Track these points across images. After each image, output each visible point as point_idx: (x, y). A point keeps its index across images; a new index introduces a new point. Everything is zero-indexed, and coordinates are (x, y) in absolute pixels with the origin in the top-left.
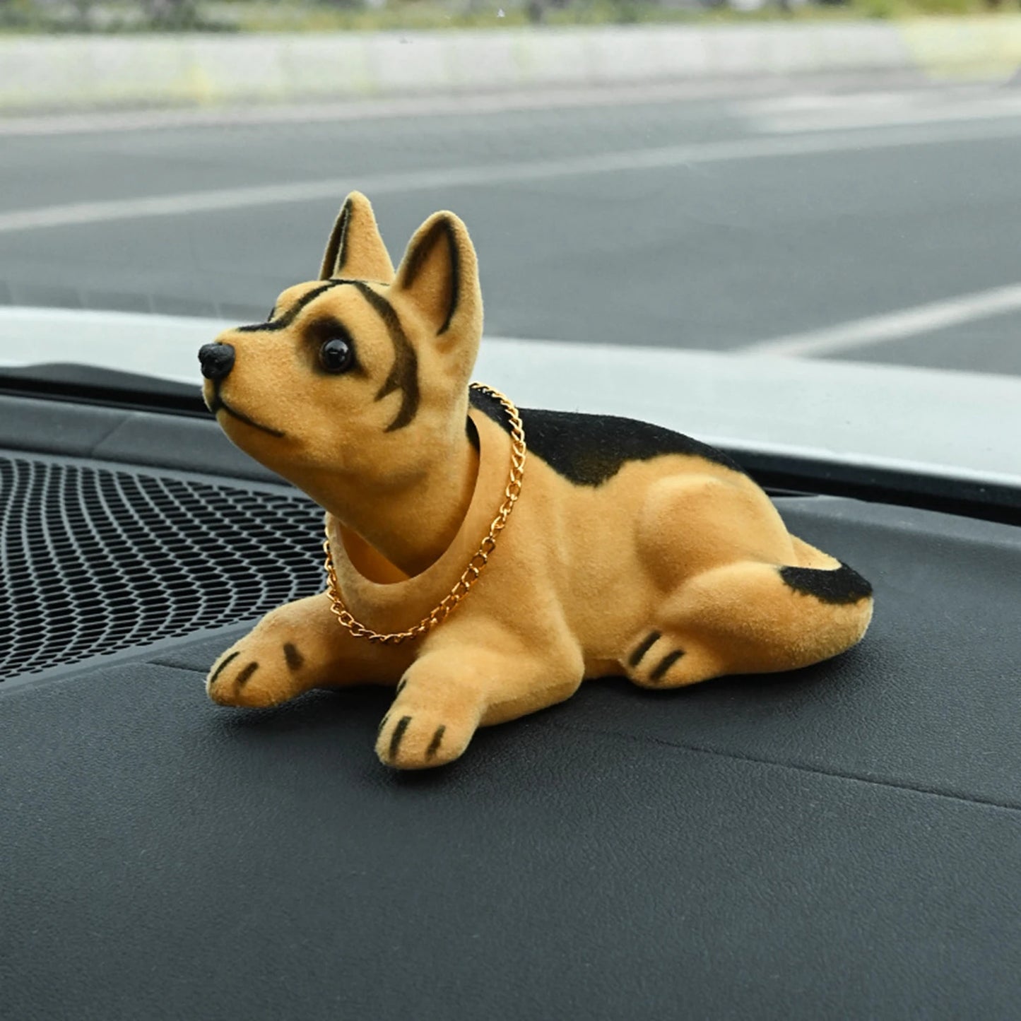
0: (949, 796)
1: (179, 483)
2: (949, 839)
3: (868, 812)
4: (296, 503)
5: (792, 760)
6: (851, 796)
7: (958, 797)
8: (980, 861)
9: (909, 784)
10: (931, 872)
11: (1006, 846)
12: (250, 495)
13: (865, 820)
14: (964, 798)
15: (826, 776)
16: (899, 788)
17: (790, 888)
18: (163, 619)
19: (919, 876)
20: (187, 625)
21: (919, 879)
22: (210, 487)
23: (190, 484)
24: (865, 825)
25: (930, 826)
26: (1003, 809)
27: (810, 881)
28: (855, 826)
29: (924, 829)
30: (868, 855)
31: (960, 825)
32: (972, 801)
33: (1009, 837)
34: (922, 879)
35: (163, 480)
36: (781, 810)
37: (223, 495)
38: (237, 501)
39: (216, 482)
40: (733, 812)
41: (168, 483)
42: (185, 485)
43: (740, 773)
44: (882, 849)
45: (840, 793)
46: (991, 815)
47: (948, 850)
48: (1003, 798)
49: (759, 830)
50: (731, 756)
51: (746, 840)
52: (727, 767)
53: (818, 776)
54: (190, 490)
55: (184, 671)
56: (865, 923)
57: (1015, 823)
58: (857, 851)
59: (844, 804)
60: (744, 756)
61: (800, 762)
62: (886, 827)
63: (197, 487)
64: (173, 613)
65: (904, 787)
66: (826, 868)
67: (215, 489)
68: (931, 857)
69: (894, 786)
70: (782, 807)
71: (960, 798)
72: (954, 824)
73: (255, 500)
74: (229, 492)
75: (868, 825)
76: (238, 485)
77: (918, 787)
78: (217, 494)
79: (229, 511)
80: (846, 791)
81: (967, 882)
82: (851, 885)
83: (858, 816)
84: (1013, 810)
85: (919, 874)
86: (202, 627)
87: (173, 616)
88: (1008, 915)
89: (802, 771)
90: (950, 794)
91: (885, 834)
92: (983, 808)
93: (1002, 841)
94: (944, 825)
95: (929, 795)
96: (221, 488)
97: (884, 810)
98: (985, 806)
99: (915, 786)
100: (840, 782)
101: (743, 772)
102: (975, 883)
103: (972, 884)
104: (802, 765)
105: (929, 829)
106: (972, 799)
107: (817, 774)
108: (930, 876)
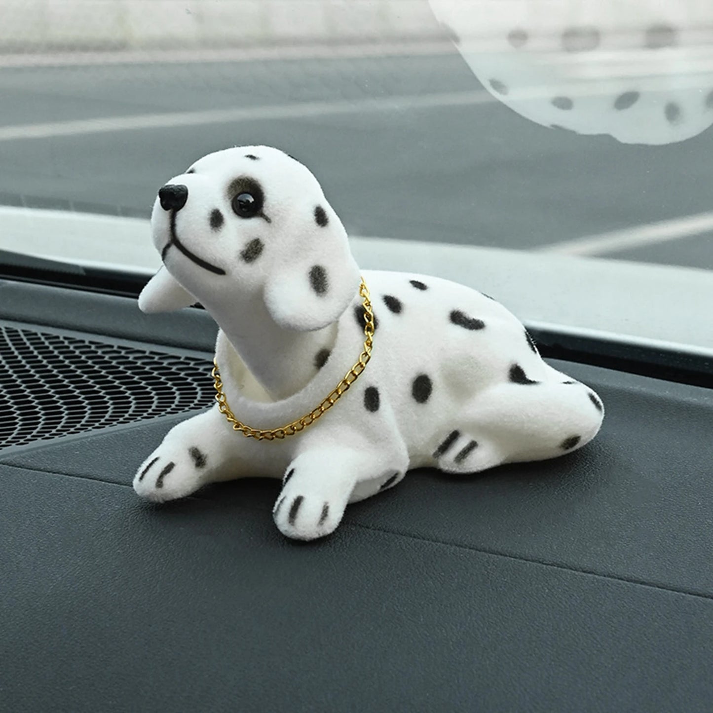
0: (565, 568)
1: (36, 334)
2: (560, 598)
3: (505, 578)
4: (120, 350)
5: (455, 540)
6: (494, 567)
7: (571, 569)
8: (580, 614)
9: (536, 559)
10: (544, 621)
11: (600, 604)
12: (87, 343)
13: (502, 584)
14: (576, 570)
15: (478, 552)
16: (529, 562)
17: (441, 630)
18: (12, 432)
19: (535, 624)
20: (29, 437)
21: (535, 626)
22: (58, 337)
23: (43, 334)
24: (501, 587)
25: (548, 589)
26: (602, 577)
27: (456, 626)
28: (494, 588)
29: (543, 591)
30: (501, 609)
31: (569, 588)
32: (581, 571)
33: (604, 598)
34: (537, 626)
35: (23, 331)
36: (442, 575)
37: (66, 343)
38: (76, 348)
39: (62, 334)
40: (407, 577)
41: (27, 333)
42: (39, 335)
43: (416, 549)
44: (511, 604)
45: (486, 565)
46: (593, 583)
47: (558, 605)
48: (603, 571)
49: (424, 589)
50: (411, 536)
51: (414, 596)
52: (407, 545)
53: (472, 552)
54: (43, 339)
55: (22, 469)
56: (492, 656)
57: (609, 588)
58: (493, 606)
59: (488, 572)
60: (421, 538)
61: (460, 542)
62: (516, 589)
63: (48, 337)
64: (19, 428)
65: (533, 561)
66: (469, 617)
67: (61, 339)
68: (545, 610)
69: (527, 560)
70: (443, 574)
71: (573, 570)
72: (566, 588)
73: (90, 347)
74: (71, 340)
75: (503, 588)
76: (78, 336)
77: (543, 561)
78: (63, 342)
79: (69, 355)
80: (491, 563)
81: (569, 629)
82: (486, 629)
83: (497, 581)
84: (610, 579)
85: (535, 622)
86: (39, 439)
87: (19, 430)
88: (595, 652)
89: (461, 549)
90: (566, 566)
91: (515, 594)
92: (588, 577)
93: (597, 600)
94: (558, 588)
95: (550, 566)
96: (65, 338)
97: (516, 577)
98: (590, 575)
99: (541, 560)
100: (487, 556)
101: (418, 548)
102: (574, 630)
103: (572, 630)
104: (461, 544)
105: (547, 591)
106: (581, 570)
107: (472, 550)
108: (543, 624)
